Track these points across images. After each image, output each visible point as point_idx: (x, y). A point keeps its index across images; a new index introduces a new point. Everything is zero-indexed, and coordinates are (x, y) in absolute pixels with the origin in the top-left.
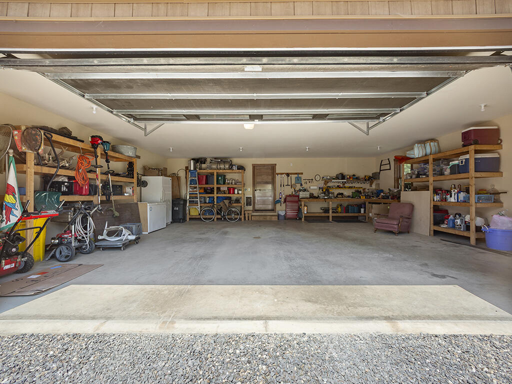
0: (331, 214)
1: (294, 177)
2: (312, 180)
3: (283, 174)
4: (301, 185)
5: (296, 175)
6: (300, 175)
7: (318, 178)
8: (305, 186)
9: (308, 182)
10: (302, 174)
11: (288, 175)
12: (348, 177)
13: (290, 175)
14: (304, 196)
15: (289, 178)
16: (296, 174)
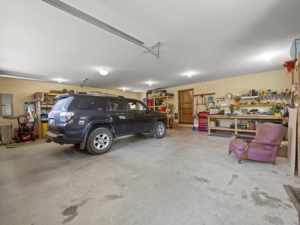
0: (236, 130)
1: (207, 97)
2: (224, 98)
3: (198, 95)
4: (214, 103)
5: (209, 96)
6: (212, 96)
7: (229, 96)
8: (217, 104)
9: (220, 101)
10: (214, 94)
11: (202, 96)
12: (261, 93)
13: (204, 96)
14: (214, 113)
15: (204, 98)
16: (209, 94)
